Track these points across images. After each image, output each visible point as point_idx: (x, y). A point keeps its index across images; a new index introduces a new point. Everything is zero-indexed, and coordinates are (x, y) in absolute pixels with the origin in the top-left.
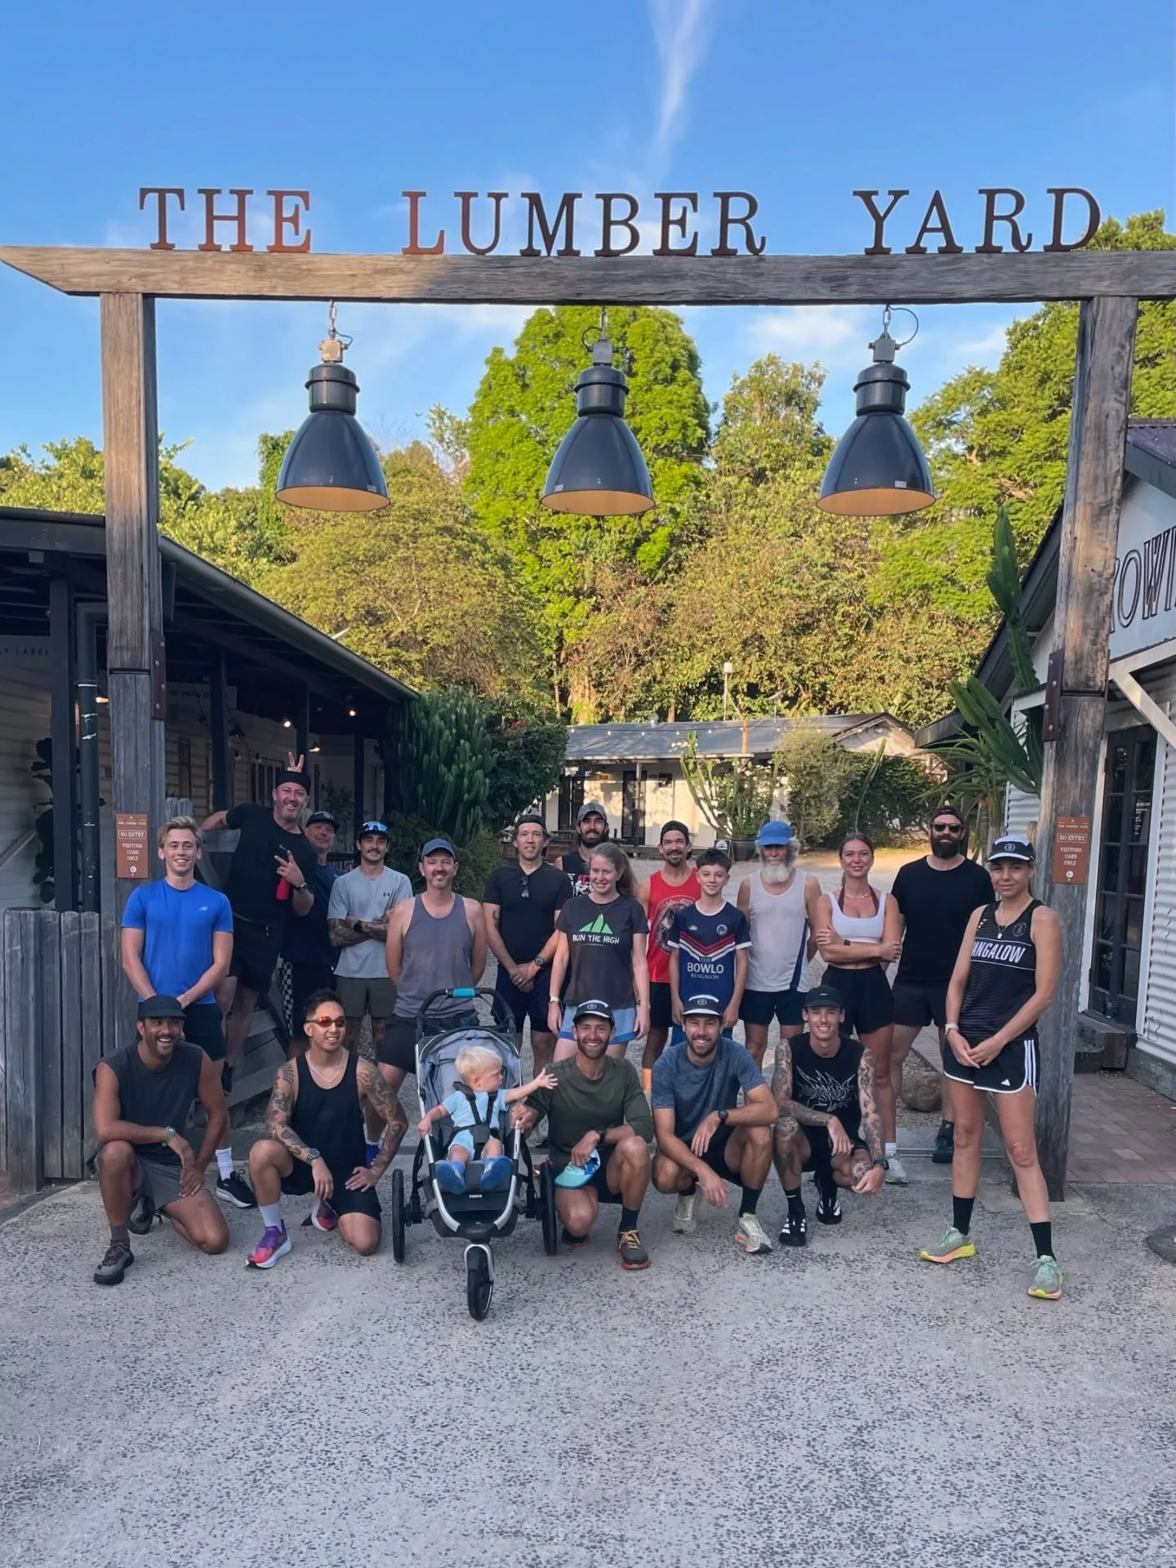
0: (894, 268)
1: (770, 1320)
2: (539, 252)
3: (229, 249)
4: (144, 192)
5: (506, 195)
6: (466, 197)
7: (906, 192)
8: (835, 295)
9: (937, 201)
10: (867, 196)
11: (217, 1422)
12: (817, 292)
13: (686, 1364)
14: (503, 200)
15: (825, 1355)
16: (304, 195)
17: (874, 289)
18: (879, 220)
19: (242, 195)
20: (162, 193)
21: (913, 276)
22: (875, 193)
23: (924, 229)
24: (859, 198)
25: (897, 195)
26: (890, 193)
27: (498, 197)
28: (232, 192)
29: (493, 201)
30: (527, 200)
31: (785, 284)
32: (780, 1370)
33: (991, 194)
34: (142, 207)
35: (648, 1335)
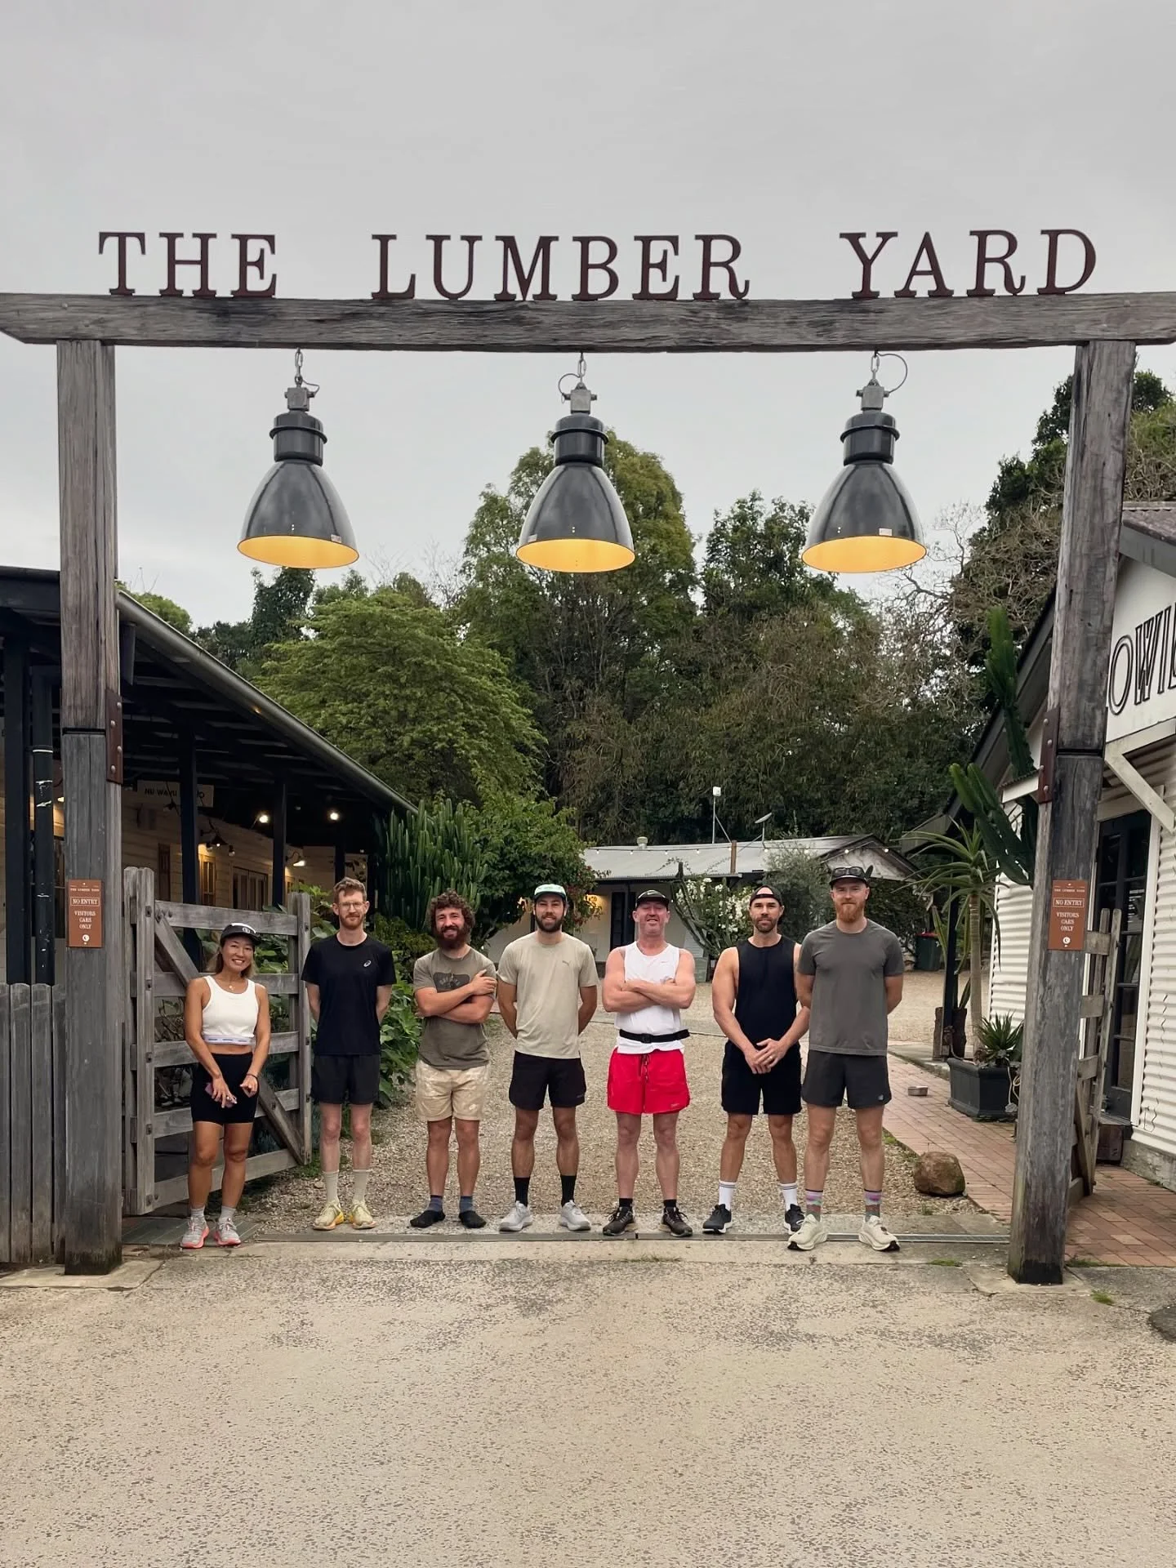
0: (881, 311)
1: (752, 1397)
2: (514, 296)
3: (191, 294)
4: (103, 236)
5: (480, 238)
6: (438, 240)
7: (895, 234)
8: (822, 341)
9: (927, 244)
10: (854, 239)
11: (151, 1501)
12: (801, 338)
13: (661, 1442)
14: (477, 244)
15: (812, 1432)
16: (270, 239)
17: (861, 334)
18: (867, 263)
19: (205, 238)
20: (122, 237)
21: (901, 321)
22: (863, 235)
23: (914, 272)
24: (846, 242)
25: (886, 237)
26: (879, 235)
27: (471, 240)
28: (195, 235)
29: (466, 244)
30: (501, 244)
31: (769, 330)
32: (762, 1447)
33: (982, 236)
34: (101, 251)
35: (622, 1414)
